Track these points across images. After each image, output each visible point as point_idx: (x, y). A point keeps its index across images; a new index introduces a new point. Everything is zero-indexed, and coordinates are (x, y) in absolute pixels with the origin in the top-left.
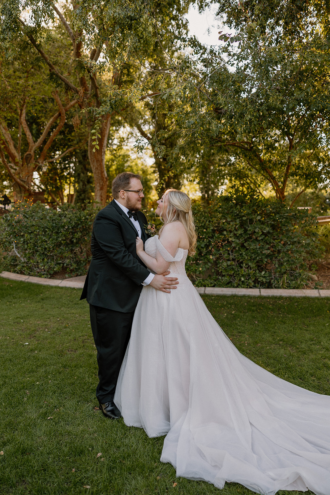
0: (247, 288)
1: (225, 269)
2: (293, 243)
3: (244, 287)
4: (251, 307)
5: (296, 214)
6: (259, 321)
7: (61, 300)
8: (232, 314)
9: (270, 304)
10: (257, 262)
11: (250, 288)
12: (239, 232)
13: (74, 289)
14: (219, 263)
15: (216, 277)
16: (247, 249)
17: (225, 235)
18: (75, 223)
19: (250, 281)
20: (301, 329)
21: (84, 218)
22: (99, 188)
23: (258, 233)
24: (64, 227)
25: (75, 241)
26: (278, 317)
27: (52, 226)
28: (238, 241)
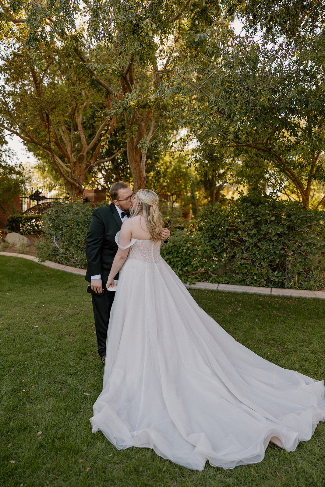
0: (260, 286)
1: (239, 267)
2: (308, 245)
3: (256, 286)
4: (257, 306)
6: (260, 319)
8: (237, 311)
9: (278, 303)
10: (270, 262)
11: (263, 286)
12: (253, 232)
14: (233, 261)
15: (230, 275)
16: (260, 249)
17: (239, 234)
19: (262, 280)
20: (298, 330)
23: (271, 233)
26: (281, 317)
27: (84, 221)
28: (251, 241)
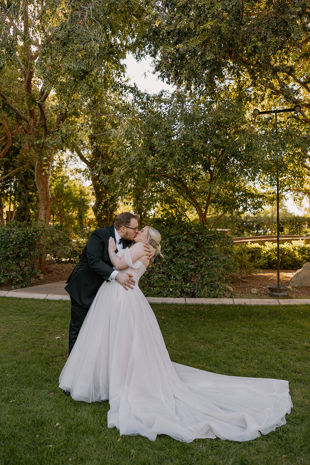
0: (175, 297)
1: (156, 281)
2: (213, 259)
3: (172, 297)
4: (177, 313)
5: (215, 235)
6: (184, 324)
7: (8, 309)
8: (162, 319)
9: (194, 310)
10: (183, 275)
11: (178, 297)
12: (169, 249)
13: (20, 299)
14: (152, 276)
15: (148, 288)
16: (175, 264)
18: (22, 239)
19: (177, 291)
20: (218, 330)
21: (30, 235)
22: (43, 208)
23: (184, 250)
24: (12, 242)
25: (21, 255)
26: (200, 321)
28: (167, 257)
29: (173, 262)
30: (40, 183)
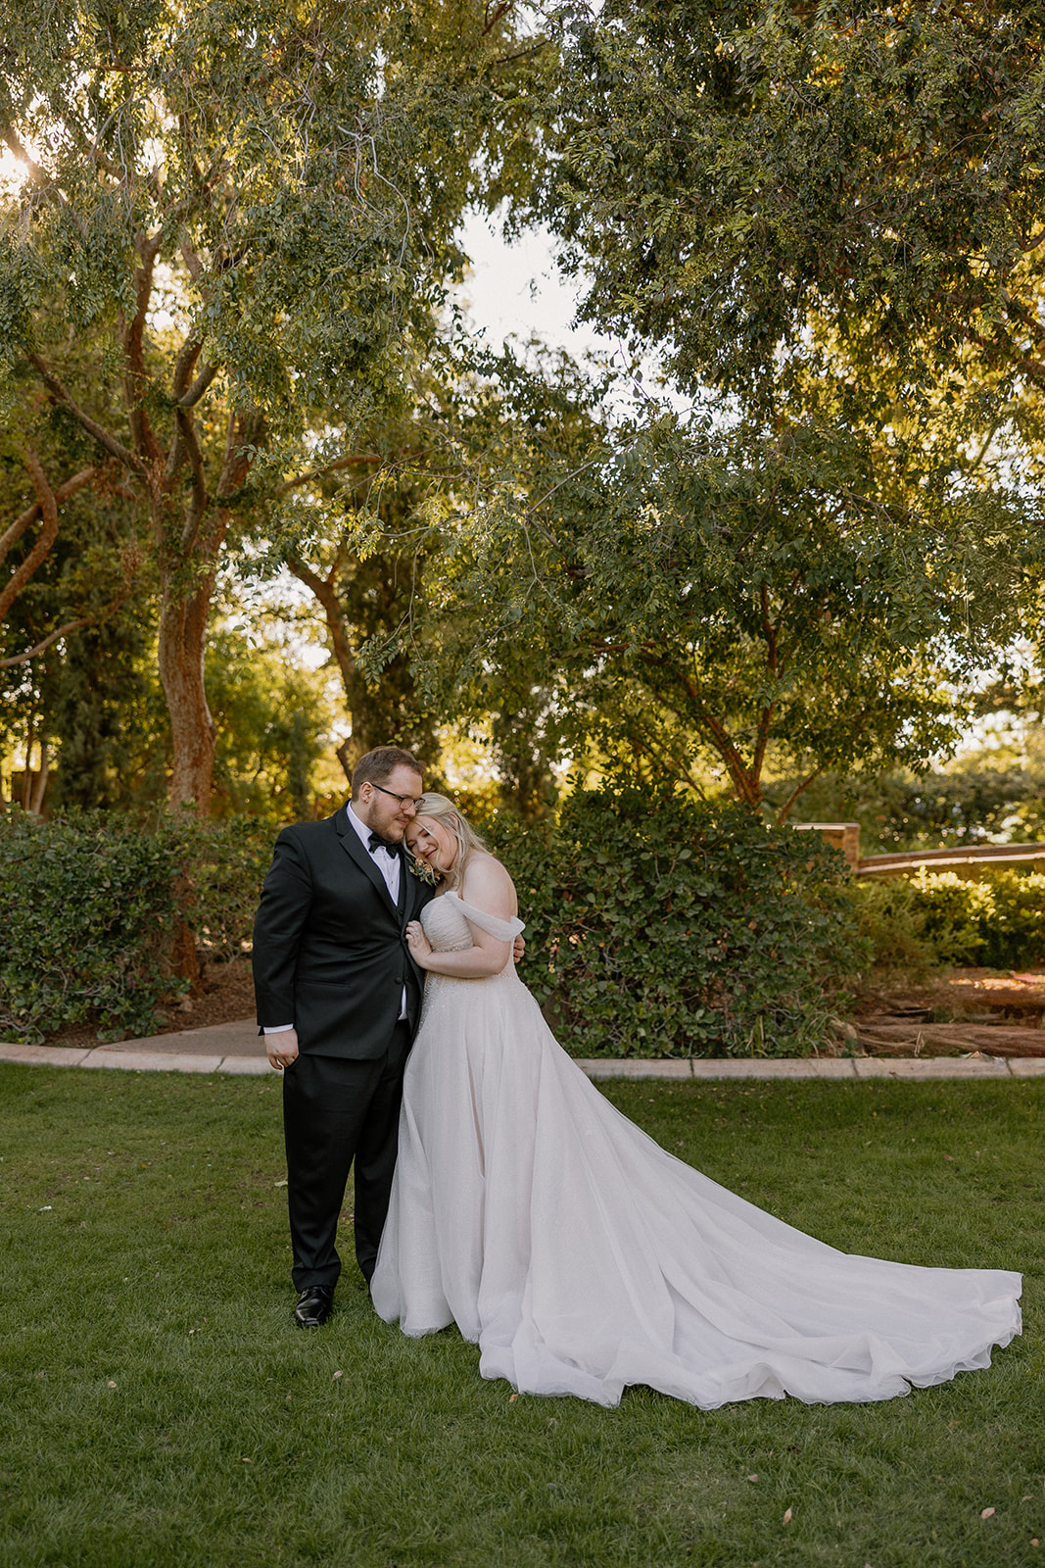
0: (655, 1058)
2: (781, 927)
3: (646, 1057)
4: (666, 1108)
5: (788, 845)
6: (687, 1140)
7: (100, 1104)
9: (719, 1098)
10: (683, 983)
11: (665, 1057)
12: (631, 896)
13: (133, 1073)
14: (575, 987)
15: (565, 1029)
16: (654, 945)
17: (591, 905)
18: (132, 870)
19: (664, 1038)
20: (798, 1154)
21: (157, 856)
22: (187, 762)
23: (684, 898)
24: (98, 882)
25: (129, 927)
26: (740, 1131)
27: (64, 880)
28: (627, 921)
29: (647, 937)
30: (175, 674)
